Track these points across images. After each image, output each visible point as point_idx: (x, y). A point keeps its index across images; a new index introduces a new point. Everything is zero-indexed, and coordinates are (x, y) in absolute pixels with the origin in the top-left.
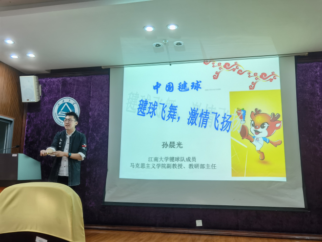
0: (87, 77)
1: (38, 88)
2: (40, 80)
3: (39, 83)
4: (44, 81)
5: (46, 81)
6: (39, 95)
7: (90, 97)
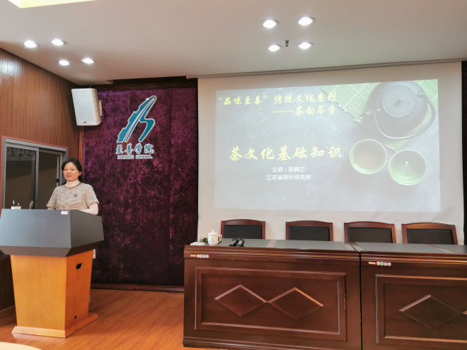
0: (166, 90)
1: (98, 105)
2: (100, 93)
3: (99, 97)
4: (104, 94)
5: (108, 96)
6: (99, 115)
7: (171, 118)
